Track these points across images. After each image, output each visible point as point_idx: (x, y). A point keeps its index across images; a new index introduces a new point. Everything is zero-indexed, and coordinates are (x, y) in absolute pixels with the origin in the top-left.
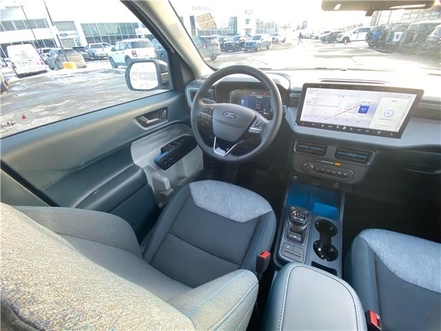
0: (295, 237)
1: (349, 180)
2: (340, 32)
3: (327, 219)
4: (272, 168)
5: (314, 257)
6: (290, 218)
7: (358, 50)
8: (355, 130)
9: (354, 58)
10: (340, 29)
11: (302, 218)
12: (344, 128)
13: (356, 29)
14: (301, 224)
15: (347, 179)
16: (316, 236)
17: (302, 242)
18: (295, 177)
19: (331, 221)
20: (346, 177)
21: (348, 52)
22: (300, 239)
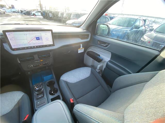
0: (40, 96)
1: (49, 64)
2: (31, 12)
3: (50, 80)
4: (20, 73)
5: (51, 97)
6: (35, 90)
7: (40, 19)
8: (37, 47)
9: (40, 21)
10: (30, 10)
11: (40, 87)
12: (35, 47)
13: (36, 11)
14: (41, 90)
15: (48, 64)
16: (49, 89)
17: (44, 96)
18: (29, 73)
19: (52, 80)
20: (47, 64)
21: (37, 19)
22: (43, 95)
